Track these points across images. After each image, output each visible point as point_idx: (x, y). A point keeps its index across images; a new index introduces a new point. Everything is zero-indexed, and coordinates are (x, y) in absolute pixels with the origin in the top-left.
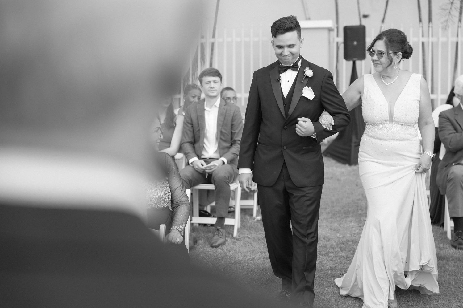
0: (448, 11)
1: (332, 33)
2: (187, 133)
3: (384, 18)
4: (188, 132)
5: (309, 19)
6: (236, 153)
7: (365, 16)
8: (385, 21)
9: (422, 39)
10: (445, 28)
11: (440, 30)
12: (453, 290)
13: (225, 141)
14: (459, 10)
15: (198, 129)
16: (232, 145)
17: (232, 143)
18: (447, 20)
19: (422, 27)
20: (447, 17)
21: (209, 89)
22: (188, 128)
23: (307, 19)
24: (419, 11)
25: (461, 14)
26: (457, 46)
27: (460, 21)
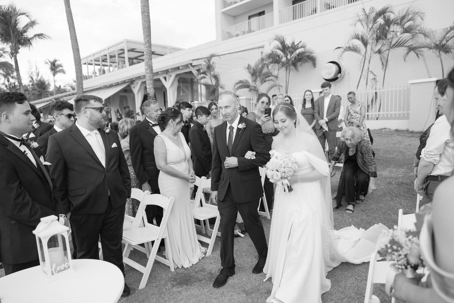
23: (429, 78)
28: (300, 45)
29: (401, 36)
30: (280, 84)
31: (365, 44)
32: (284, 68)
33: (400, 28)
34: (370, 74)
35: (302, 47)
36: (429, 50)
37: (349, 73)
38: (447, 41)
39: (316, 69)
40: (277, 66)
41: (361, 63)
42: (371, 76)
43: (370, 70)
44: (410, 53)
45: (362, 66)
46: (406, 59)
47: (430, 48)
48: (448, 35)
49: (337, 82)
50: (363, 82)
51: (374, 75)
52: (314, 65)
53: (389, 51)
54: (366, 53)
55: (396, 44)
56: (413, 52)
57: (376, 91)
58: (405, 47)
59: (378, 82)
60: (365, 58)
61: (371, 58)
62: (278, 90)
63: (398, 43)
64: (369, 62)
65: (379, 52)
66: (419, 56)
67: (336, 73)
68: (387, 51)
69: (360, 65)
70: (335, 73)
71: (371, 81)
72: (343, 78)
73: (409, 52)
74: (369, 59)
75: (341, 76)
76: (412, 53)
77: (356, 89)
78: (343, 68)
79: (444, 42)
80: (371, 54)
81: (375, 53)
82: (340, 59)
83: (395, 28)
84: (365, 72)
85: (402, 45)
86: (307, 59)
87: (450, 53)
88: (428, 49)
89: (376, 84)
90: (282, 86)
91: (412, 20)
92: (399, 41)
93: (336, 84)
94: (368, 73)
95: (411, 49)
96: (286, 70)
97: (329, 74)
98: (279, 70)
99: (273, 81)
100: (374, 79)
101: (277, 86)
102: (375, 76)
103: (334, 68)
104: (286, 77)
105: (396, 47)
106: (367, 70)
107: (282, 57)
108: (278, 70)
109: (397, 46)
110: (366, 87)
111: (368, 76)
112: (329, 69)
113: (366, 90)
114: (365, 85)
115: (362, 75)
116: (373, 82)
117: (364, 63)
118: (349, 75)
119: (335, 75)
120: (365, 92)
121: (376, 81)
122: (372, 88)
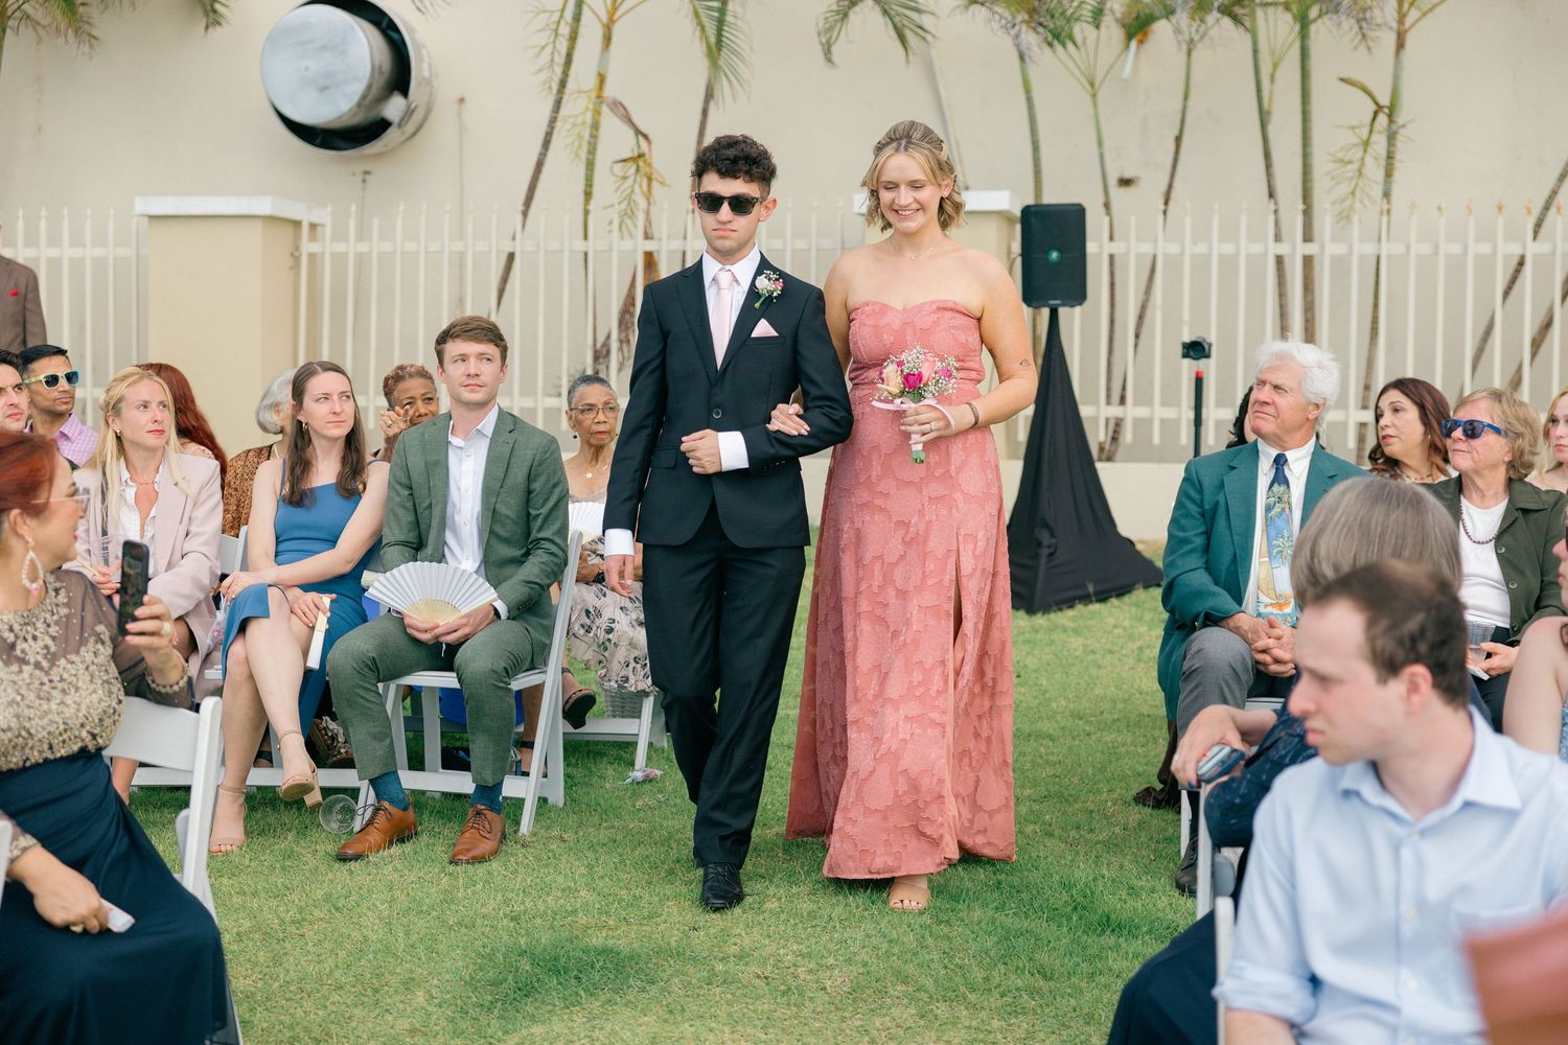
0: (1355, 166)
2: (396, 515)
3: (1170, 187)
4: (400, 512)
6: (537, 580)
7: (1125, 182)
8: (1174, 194)
9: (1275, 249)
10: (1344, 218)
11: (1330, 221)
13: (506, 541)
14: (1383, 163)
15: (426, 504)
16: (528, 554)
17: (530, 547)
18: (1353, 193)
19: (1276, 212)
20: (1354, 181)
21: (465, 378)
22: (398, 499)
24: (1268, 166)
25: (1389, 174)
26: (1378, 269)
27: (1387, 195)
34: (610, 123)
37: (462, 100)
39: (215, 32)
41: (556, 32)
42: (616, 140)
43: (608, 92)
44: (857, 9)
45: (560, 60)
46: (834, 49)
49: (379, 156)
50: (563, 169)
51: (638, 132)
52: (207, 3)
57: (650, 246)
59: (663, 183)
60: (580, 3)
61: (616, 17)
64: (608, 39)
66: (910, 37)
67: (374, 91)
69: (549, 49)
70: (369, 87)
71: (618, 168)
72: (421, 131)
73: (853, 3)
74: (605, 19)
75: (409, 113)
76: (868, 13)
77: (519, 217)
78: (420, 59)
84: (576, 106)
87: (1070, 45)
89: (648, 195)
93: (367, 173)
94: (597, 113)
97: (324, 89)
100: (635, 159)
102: (641, 139)
106: (594, 95)
110: (586, 212)
111: (594, 137)
112: (324, 48)
113: (586, 237)
114: (581, 197)
115: (558, 125)
116: (629, 182)
117: (573, 38)
118: (459, 115)
119: (364, 97)
120: (580, 245)
121: (650, 179)
122: (628, 221)
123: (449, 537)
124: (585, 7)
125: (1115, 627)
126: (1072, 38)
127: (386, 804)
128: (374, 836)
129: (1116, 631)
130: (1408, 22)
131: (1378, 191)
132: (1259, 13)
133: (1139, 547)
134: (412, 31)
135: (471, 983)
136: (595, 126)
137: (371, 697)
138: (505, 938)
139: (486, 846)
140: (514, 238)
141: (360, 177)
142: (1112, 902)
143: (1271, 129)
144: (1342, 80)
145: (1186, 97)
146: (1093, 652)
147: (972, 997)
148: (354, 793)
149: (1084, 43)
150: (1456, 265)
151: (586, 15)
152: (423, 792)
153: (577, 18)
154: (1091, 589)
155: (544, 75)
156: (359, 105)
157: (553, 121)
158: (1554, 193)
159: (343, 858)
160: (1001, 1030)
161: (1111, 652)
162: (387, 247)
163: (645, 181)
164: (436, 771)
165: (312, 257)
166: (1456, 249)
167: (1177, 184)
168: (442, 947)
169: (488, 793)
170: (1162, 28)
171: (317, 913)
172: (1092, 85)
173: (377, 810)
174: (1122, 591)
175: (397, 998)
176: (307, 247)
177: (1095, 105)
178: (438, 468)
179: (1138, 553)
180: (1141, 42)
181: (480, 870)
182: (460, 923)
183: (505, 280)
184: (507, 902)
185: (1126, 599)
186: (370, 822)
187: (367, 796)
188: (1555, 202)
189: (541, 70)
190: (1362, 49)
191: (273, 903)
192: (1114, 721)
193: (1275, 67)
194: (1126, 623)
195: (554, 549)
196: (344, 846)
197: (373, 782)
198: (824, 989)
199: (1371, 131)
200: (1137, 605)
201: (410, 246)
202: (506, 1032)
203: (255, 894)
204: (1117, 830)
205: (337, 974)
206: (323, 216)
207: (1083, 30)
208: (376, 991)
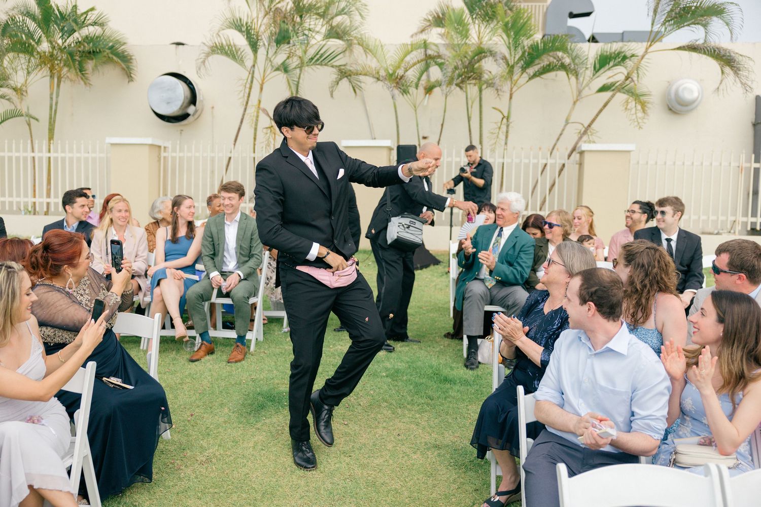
0: (496, 135)
1: (392, 151)
3: (439, 140)
5: (375, 139)
7: (425, 138)
8: (441, 142)
10: (493, 150)
11: (488, 151)
12: (450, 421)
13: (244, 255)
14: (505, 134)
18: (495, 143)
20: (495, 140)
23: (372, 139)
24: (470, 134)
25: (507, 137)
26: (503, 167)
27: (506, 144)
28: (92, 17)
29: (324, 42)
30: (32, 112)
31: (254, 46)
32: (45, 71)
33: (322, 26)
34: (262, 116)
35: (95, 23)
36: (377, 82)
37: (213, 108)
38: (406, 70)
39: (131, 83)
40: (23, 61)
41: (245, 86)
42: (264, 121)
43: (262, 106)
44: (341, 81)
45: (246, 95)
46: (334, 93)
47: (378, 79)
48: (408, 58)
49: (186, 125)
50: (247, 131)
52: (128, 74)
53: (301, 71)
54: (254, 66)
55: (316, 58)
56: (348, 83)
58: (332, 66)
60: (253, 77)
61: (265, 80)
62: (28, 127)
63: (318, 56)
64: (261, 89)
65: (284, 68)
66: (357, 91)
67: (185, 104)
68: (298, 70)
69: (243, 92)
70: (183, 103)
71: (265, 130)
72: (200, 118)
73: (341, 79)
74: (261, 81)
75: (196, 111)
76: (345, 82)
77: (233, 146)
78: (200, 94)
79: (400, 72)
80: (264, 71)
81: (273, 69)
82: (203, 70)
83: (311, 23)
84: (251, 110)
85: (326, 61)
86: (111, 55)
87: (408, 94)
88: (375, 80)
89: (275, 139)
90: (37, 120)
91: (345, 14)
92: (322, 52)
93: (182, 130)
94: (258, 112)
95: (344, 73)
96: (52, 77)
97: (168, 103)
98: (29, 73)
99: (8, 100)
100: (269, 128)
101: (22, 115)
103: (181, 90)
104: (51, 94)
105: (315, 64)
106: (257, 106)
107: (39, 40)
108: (26, 72)
109: (318, 63)
110: (254, 145)
111: (257, 120)
112: (168, 90)
113: (254, 152)
114: (253, 140)
115: (245, 116)
116: (268, 135)
117: (250, 88)
118: (212, 112)
119: (182, 106)
120: (253, 155)
121: (275, 134)
122: (268, 147)
123: (225, 254)
124: (254, 79)
125: (426, 278)
126: (409, 92)
127: (205, 342)
128: (201, 353)
129: (427, 279)
130: (514, 90)
131: (503, 143)
132: (468, 86)
133: (431, 252)
134: (197, 85)
135: (243, 405)
136: (257, 116)
137: (200, 306)
138: (252, 388)
139: (240, 357)
140: (231, 152)
141: (179, 132)
142: (446, 372)
143: (471, 122)
144: (493, 108)
145: (445, 111)
146: (421, 286)
147: (409, 406)
148: (194, 338)
149: (413, 93)
150: (527, 166)
151: (255, 80)
152: (216, 337)
153: (252, 82)
154: (419, 266)
155: (241, 100)
156: (180, 109)
157: (244, 115)
158: (555, 145)
159: (193, 361)
160: (419, 417)
161: (426, 286)
162: (189, 154)
163: (273, 135)
164: (220, 330)
165: (165, 157)
166: (527, 161)
167: (441, 139)
168: (231, 392)
169: (241, 338)
170: (437, 90)
171: (187, 380)
172: (415, 107)
173: (202, 344)
174: (427, 266)
175: (218, 410)
176: (163, 154)
177: (416, 114)
178: (221, 231)
179: (431, 254)
180: (430, 94)
181: (239, 364)
182: (236, 384)
183: (228, 166)
184: (250, 375)
185: (428, 269)
186: (200, 348)
187: (198, 340)
188: (556, 147)
189: (240, 98)
190: (498, 98)
191: (170, 376)
192: (432, 309)
193: (472, 103)
194: (429, 277)
195: (258, 257)
196: (192, 357)
197: (201, 335)
198: (360, 405)
199: (501, 124)
200: (431, 270)
201: (197, 154)
202: (257, 422)
203: (165, 373)
204: (442, 347)
205: (197, 402)
206: (169, 144)
207: (412, 90)
208: (211, 408)
